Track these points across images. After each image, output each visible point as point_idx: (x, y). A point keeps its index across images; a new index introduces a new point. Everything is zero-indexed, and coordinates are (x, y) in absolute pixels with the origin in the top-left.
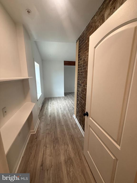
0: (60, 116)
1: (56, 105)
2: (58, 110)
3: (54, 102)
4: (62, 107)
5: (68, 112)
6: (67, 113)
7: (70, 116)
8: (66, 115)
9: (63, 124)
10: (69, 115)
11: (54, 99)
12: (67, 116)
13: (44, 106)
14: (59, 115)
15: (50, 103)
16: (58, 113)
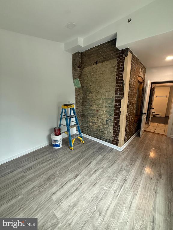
0: (139, 163)
2: (135, 179)
5: (118, 161)
6: (124, 160)
7: (125, 154)
8: (128, 159)
9: (142, 152)
10: (123, 156)
12: (130, 156)
14: (140, 165)
16: (139, 171)
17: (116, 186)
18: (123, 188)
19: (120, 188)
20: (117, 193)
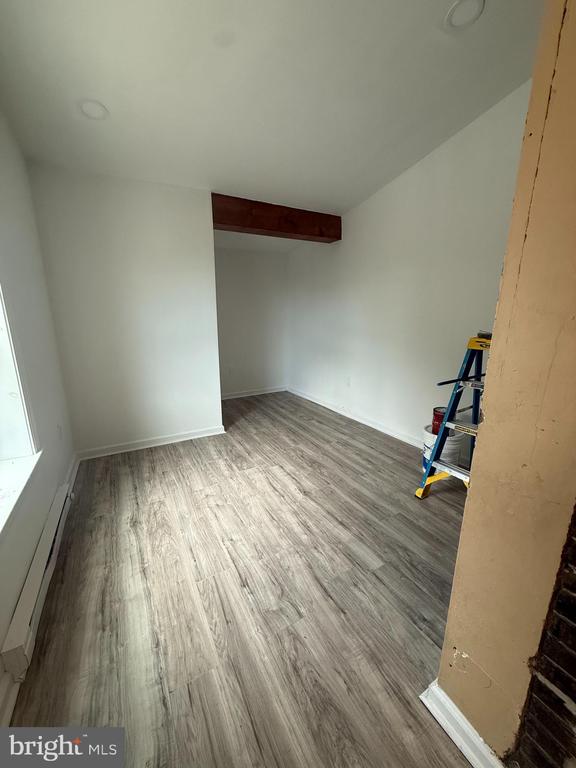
1: (193, 534)
3: (161, 503)
4: (246, 551)
5: (334, 617)
11: (159, 470)
13: (80, 581)
15: (135, 523)
17: (244, 549)
18: (230, 561)
19: (234, 555)
20: (228, 543)
